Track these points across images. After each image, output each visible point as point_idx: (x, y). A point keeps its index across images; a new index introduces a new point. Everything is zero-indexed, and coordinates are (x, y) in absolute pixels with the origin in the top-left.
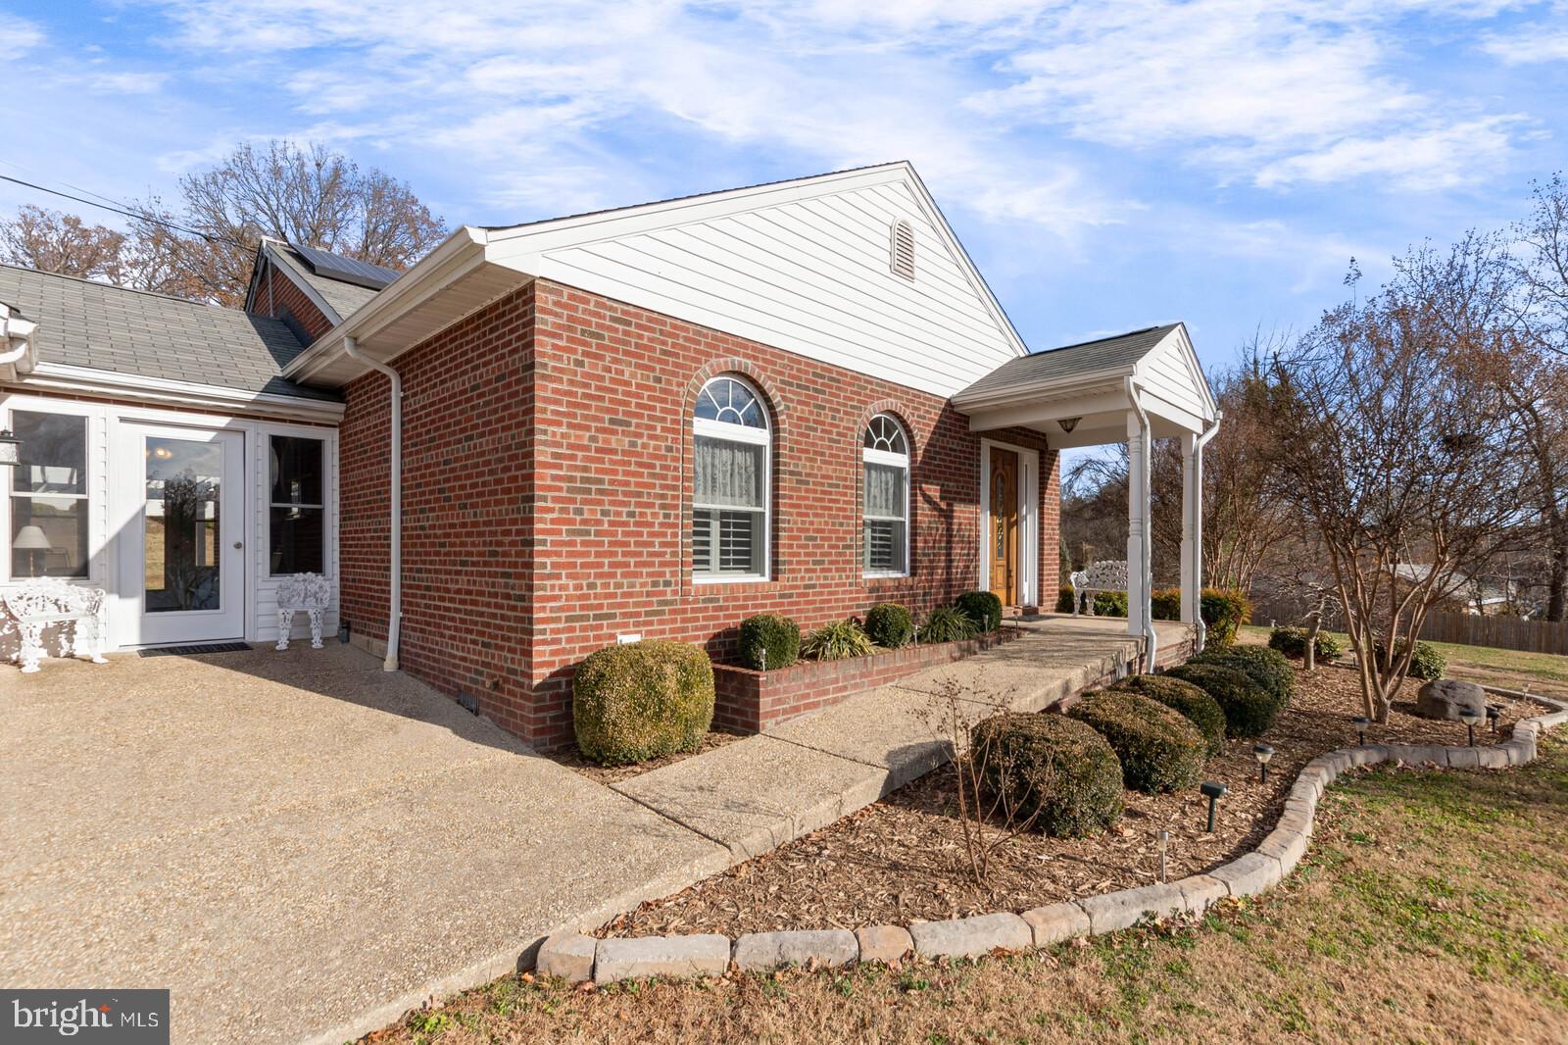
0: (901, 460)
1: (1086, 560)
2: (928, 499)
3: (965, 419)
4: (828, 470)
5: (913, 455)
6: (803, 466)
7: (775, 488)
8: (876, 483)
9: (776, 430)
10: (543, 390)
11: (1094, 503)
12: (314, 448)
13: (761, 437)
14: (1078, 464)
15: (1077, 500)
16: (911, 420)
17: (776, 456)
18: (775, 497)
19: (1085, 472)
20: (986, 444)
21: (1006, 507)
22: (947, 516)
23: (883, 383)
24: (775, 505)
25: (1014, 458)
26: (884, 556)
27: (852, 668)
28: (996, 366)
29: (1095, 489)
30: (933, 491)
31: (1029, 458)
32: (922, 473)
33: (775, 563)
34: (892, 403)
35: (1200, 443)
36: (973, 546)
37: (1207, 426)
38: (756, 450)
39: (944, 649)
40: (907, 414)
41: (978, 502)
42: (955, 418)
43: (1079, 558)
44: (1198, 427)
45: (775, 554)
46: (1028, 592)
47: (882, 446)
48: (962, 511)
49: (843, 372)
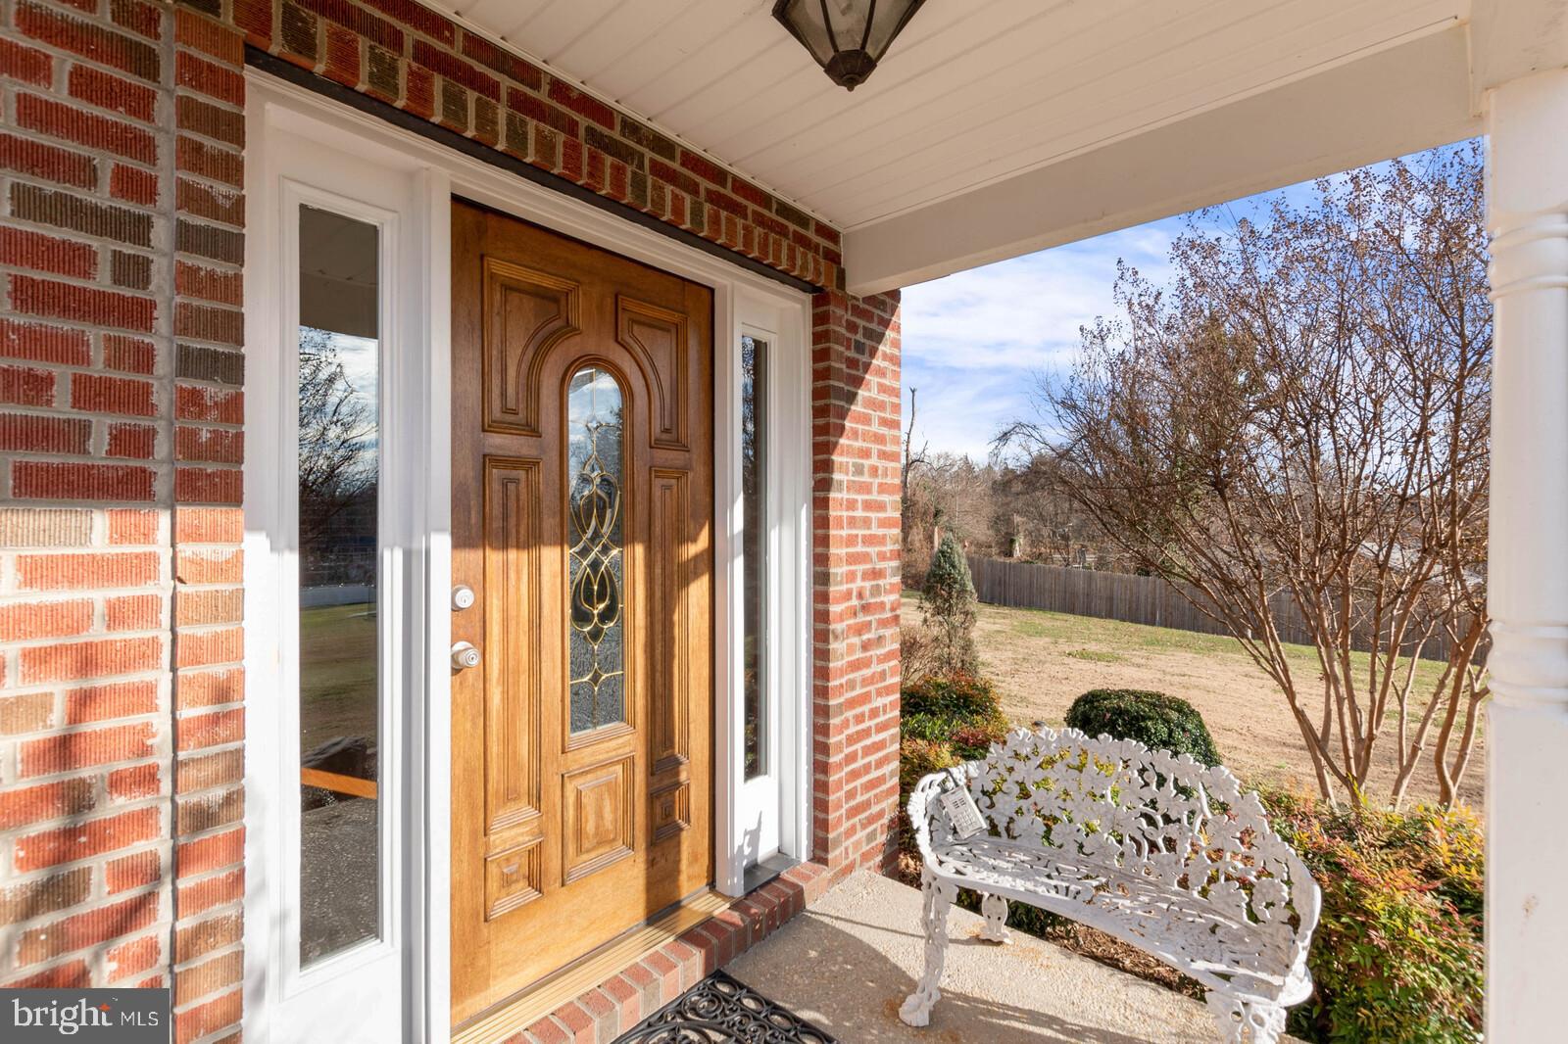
1: (1018, 532)
11: (1024, 474)
14: (1005, 428)
15: (1007, 471)
19: (1014, 437)
29: (1026, 459)
43: (1011, 530)
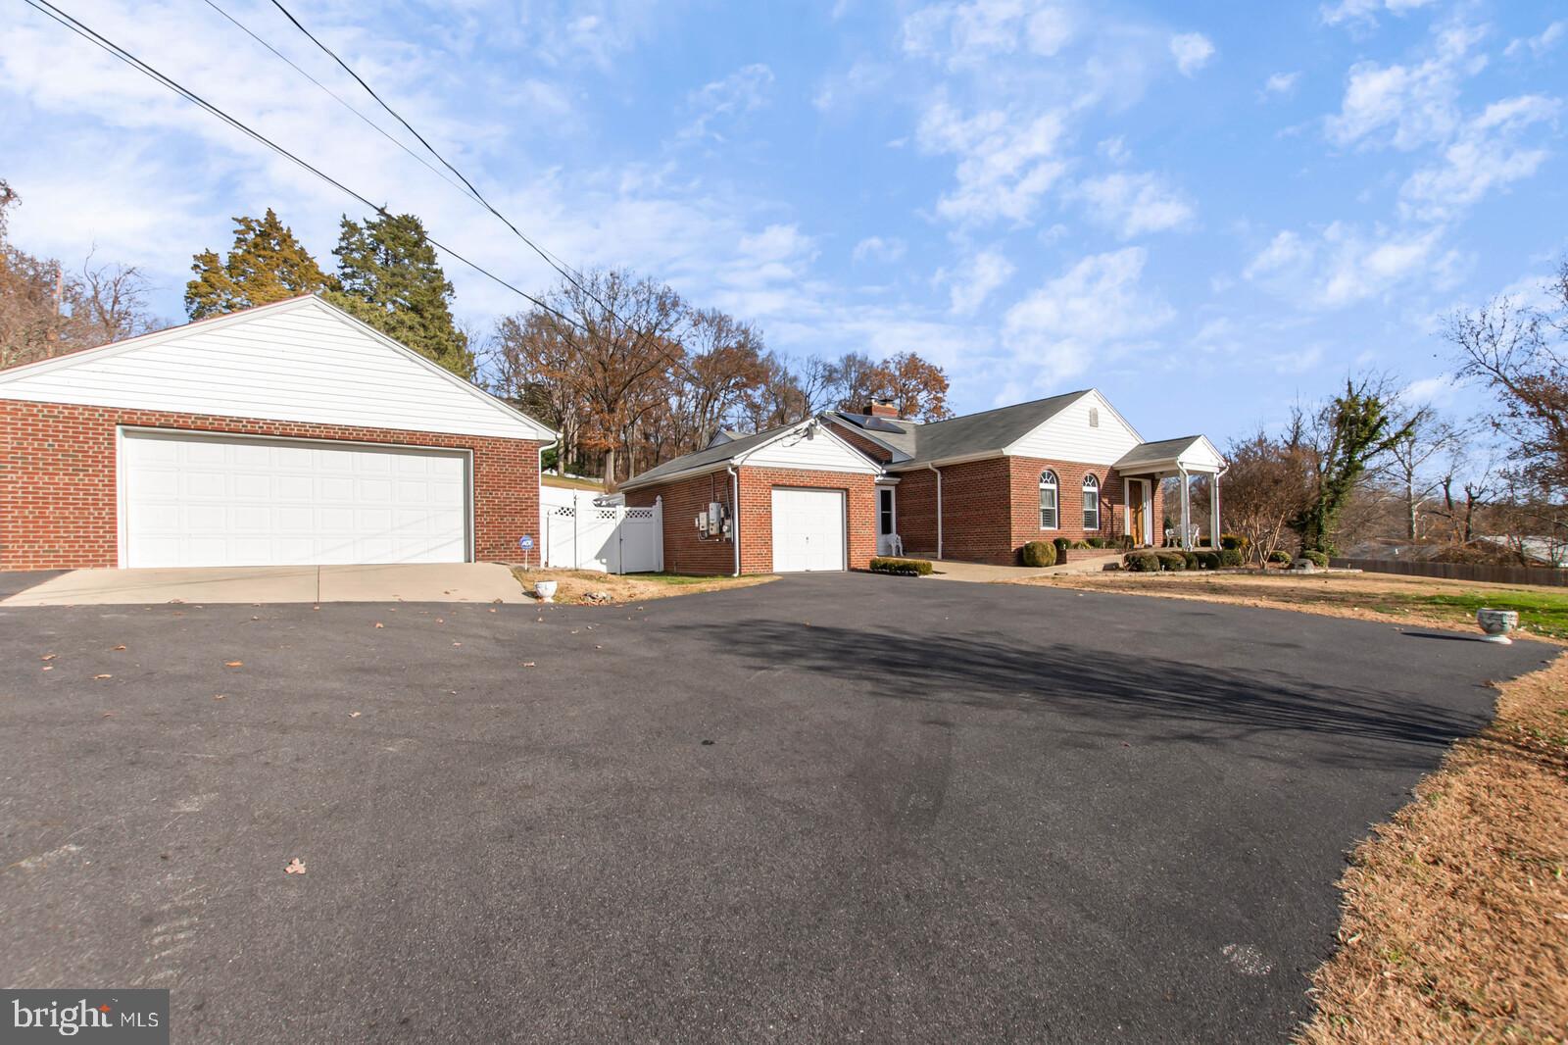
0: (1095, 490)
2: (1105, 504)
3: (1118, 472)
4: (1073, 495)
5: (1099, 487)
6: (1066, 495)
7: (1058, 501)
8: (1087, 500)
9: (1058, 484)
10: (1012, 481)
12: (889, 492)
13: (1054, 487)
16: (1098, 475)
17: (1058, 492)
18: (1059, 504)
20: (1127, 481)
21: (1136, 504)
22: (1111, 509)
23: (1088, 465)
24: (1059, 507)
25: (1139, 484)
26: (1089, 523)
27: (1087, 551)
28: (1130, 449)
30: (1106, 501)
31: (1146, 484)
32: (1102, 494)
33: (1059, 524)
34: (1092, 471)
35: (1217, 477)
36: (1122, 521)
37: (1222, 469)
38: (1052, 491)
39: (1114, 550)
40: (1096, 473)
41: (1124, 503)
42: (1115, 474)
44: (1218, 470)
45: (1059, 521)
46: (1148, 539)
47: (1088, 485)
48: (1117, 508)
49: (1076, 463)
